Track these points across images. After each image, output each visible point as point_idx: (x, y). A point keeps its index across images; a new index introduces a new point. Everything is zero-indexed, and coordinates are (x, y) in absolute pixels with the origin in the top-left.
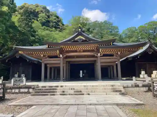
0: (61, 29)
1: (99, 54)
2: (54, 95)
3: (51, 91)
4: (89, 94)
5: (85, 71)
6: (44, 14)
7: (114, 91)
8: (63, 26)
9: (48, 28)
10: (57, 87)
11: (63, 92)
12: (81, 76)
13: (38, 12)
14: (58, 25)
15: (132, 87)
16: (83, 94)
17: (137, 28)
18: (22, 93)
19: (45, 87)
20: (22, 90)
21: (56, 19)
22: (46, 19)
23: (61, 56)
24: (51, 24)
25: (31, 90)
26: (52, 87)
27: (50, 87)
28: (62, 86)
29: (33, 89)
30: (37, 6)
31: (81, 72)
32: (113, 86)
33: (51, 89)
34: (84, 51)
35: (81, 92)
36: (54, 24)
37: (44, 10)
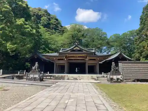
0: (60, 31)
1: (87, 59)
2: (64, 79)
3: (63, 78)
4: (80, 80)
5: (79, 68)
6: (46, 18)
7: (92, 79)
8: (61, 28)
9: (49, 29)
10: (65, 76)
11: (68, 78)
12: (77, 71)
13: (41, 15)
14: (58, 27)
15: (101, 77)
16: (78, 80)
17: (121, 35)
18: (48, 79)
19: (59, 76)
20: (48, 77)
21: (56, 22)
22: (48, 22)
23: (66, 59)
24: (52, 26)
25: (52, 77)
26: (62, 76)
27: (61, 76)
28: (67, 76)
29: (53, 77)
30: (40, 10)
31: (77, 68)
32: (92, 76)
33: (62, 77)
34: (79, 57)
35: (76, 78)
36: (54, 26)
37: (46, 13)
